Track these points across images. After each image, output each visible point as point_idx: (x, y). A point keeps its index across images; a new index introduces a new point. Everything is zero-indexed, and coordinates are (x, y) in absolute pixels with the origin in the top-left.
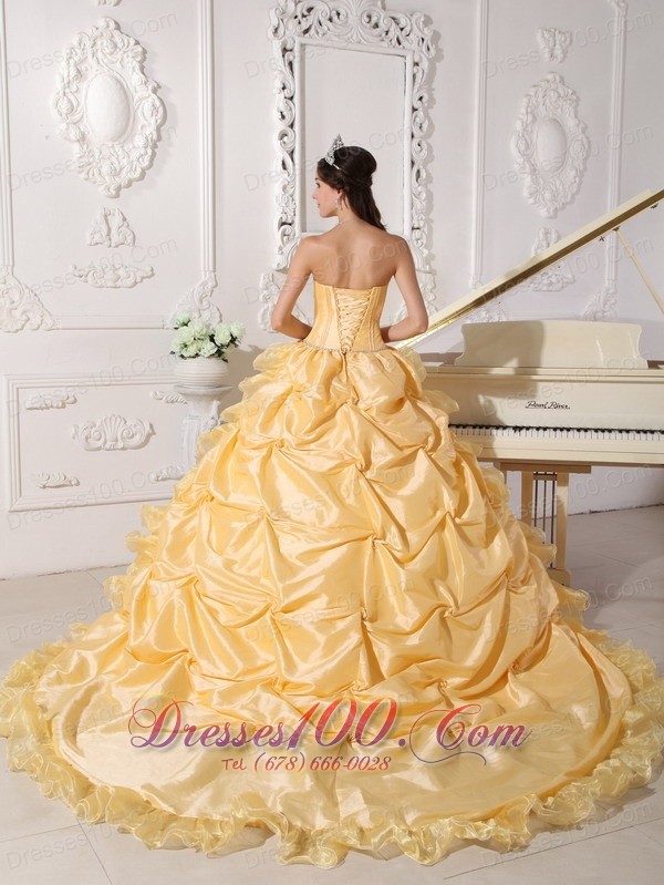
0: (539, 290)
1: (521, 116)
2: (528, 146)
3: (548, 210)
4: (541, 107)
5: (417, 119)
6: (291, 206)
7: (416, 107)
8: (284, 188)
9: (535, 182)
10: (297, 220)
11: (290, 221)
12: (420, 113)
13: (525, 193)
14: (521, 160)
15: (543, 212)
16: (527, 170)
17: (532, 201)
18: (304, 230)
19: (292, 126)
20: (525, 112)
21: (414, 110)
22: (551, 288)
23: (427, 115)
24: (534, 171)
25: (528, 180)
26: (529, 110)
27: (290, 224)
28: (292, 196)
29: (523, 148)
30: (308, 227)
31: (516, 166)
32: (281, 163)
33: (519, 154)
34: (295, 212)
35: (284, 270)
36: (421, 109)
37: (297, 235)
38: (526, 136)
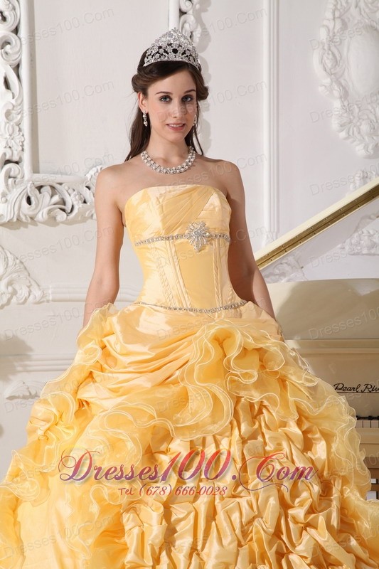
0: (358, 254)
1: (326, 23)
2: (336, 62)
3: (366, 148)
4: (353, 11)
5: (187, 26)
6: (18, 138)
7: (184, 9)
8: (8, 114)
9: (348, 109)
10: (26, 157)
11: (16, 158)
12: (190, 18)
13: (335, 124)
14: (327, 81)
15: (360, 150)
16: (336, 93)
17: (343, 134)
18: (36, 169)
19: (16, 31)
20: (331, 17)
21: (182, 13)
22: (373, 251)
23: (199, 20)
24: (345, 95)
25: (337, 104)
26: (337, 14)
27: (17, 163)
28: (18, 125)
29: (329, 64)
30: (42, 166)
31: (321, 89)
32: (3, 80)
33: (324, 72)
34: (22, 146)
35: (9, 225)
36: (191, 12)
37: (26, 178)
38: (333, 49)
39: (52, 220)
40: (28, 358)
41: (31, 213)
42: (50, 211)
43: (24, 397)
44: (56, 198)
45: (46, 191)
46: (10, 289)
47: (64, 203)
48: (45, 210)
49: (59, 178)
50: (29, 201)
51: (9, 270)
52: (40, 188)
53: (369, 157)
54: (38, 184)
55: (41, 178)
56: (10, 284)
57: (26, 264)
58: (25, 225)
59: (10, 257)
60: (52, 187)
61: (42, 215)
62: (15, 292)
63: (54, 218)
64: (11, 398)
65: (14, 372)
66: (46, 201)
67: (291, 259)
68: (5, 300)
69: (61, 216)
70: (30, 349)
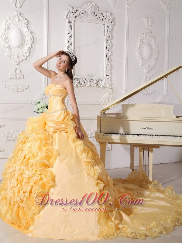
0: (144, 94)
1: (139, 42)
2: (141, 52)
3: (147, 70)
4: (145, 40)
5: (108, 43)
7: (108, 39)
9: (143, 62)
12: (109, 41)
13: (140, 65)
14: (139, 55)
15: (145, 71)
16: (141, 58)
17: (142, 67)
19: (71, 44)
21: (107, 40)
22: (148, 94)
23: (111, 42)
24: (142, 59)
25: (141, 61)
26: (141, 41)
29: (139, 52)
30: (75, 74)
31: (137, 57)
42: (77, 84)
44: (78, 81)
47: (80, 82)
48: (76, 84)
49: (79, 77)
52: (75, 79)
55: (75, 77)
60: (77, 79)
62: (69, 102)
63: (78, 86)
66: (76, 82)
69: (79, 85)
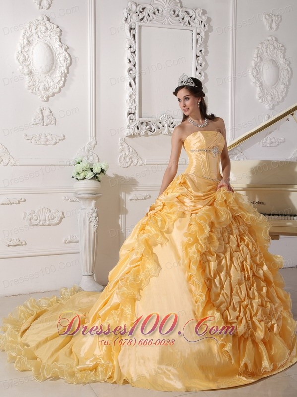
0: (265, 146)
1: (254, 58)
2: (258, 73)
3: (269, 106)
4: (265, 54)
5: (199, 61)
6: (134, 105)
7: (198, 55)
8: (131, 96)
9: (262, 91)
10: (137, 112)
11: (133, 112)
12: (201, 58)
13: (257, 97)
14: (255, 80)
15: (267, 107)
16: (258, 85)
17: (260, 101)
18: (141, 116)
19: (135, 66)
20: (256, 56)
21: (197, 56)
22: (271, 145)
23: (204, 59)
24: (261, 85)
25: (258, 89)
26: (259, 55)
27: (134, 114)
28: (134, 100)
29: (255, 74)
30: (143, 115)
31: (252, 83)
32: (129, 84)
33: (253, 77)
34: (136, 108)
35: (130, 137)
36: (201, 56)
37: (137, 119)
38: (257, 68)
39: (146, 135)
40: (137, 185)
41: (139, 133)
42: (145, 132)
43: (136, 200)
44: (148, 127)
45: (144, 124)
46: (131, 160)
47: (151, 128)
48: (144, 131)
49: (150, 119)
50: (138, 128)
51: (130, 153)
52: (142, 123)
53: (271, 109)
54: (141, 122)
55: (142, 119)
56: (131, 158)
57: (137, 151)
58: (137, 137)
59: (131, 149)
60: (147, 123)
61: (143, 133)
62: (132, 162)
63: (148, 134)
64: (131, 200)
65: (132, 191)
66: (144, 128)
67: (239, 148)
68: (129, 165)
69: (150, 133)
70: (138, 183)
